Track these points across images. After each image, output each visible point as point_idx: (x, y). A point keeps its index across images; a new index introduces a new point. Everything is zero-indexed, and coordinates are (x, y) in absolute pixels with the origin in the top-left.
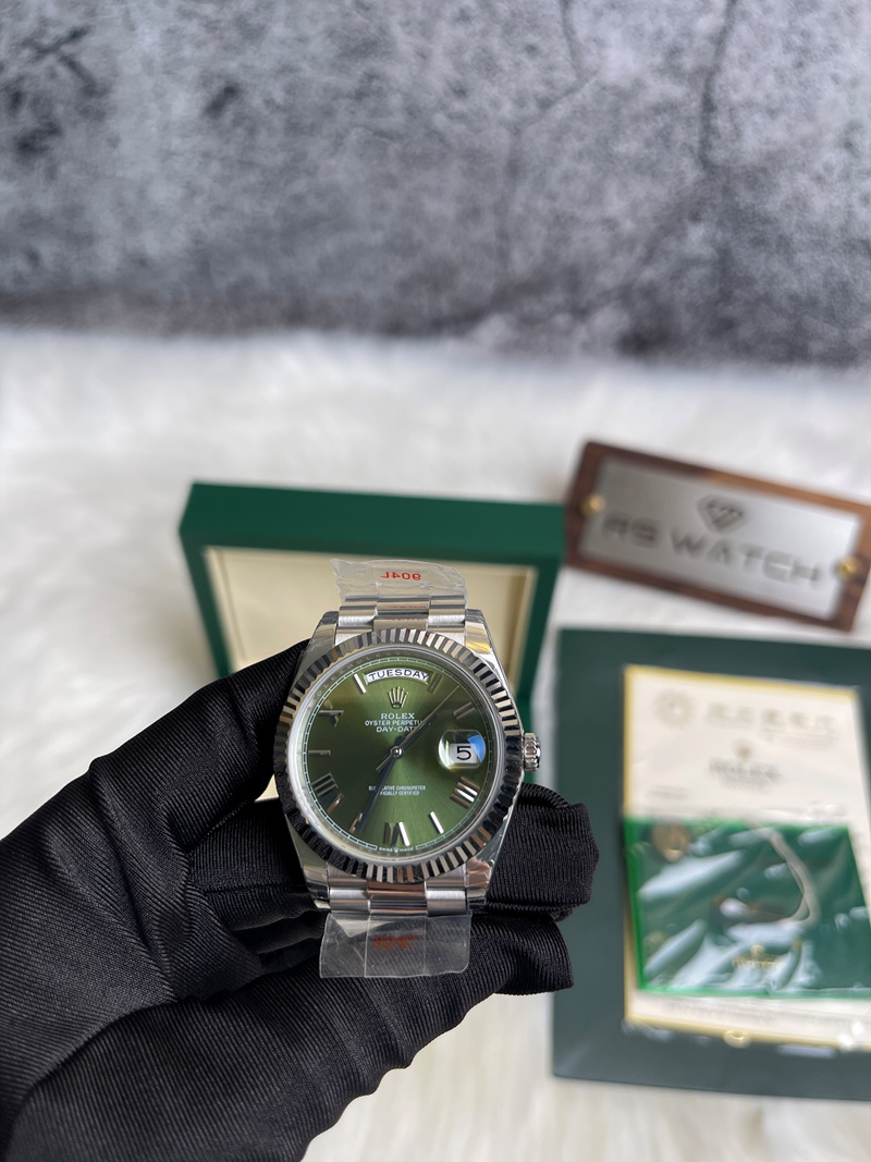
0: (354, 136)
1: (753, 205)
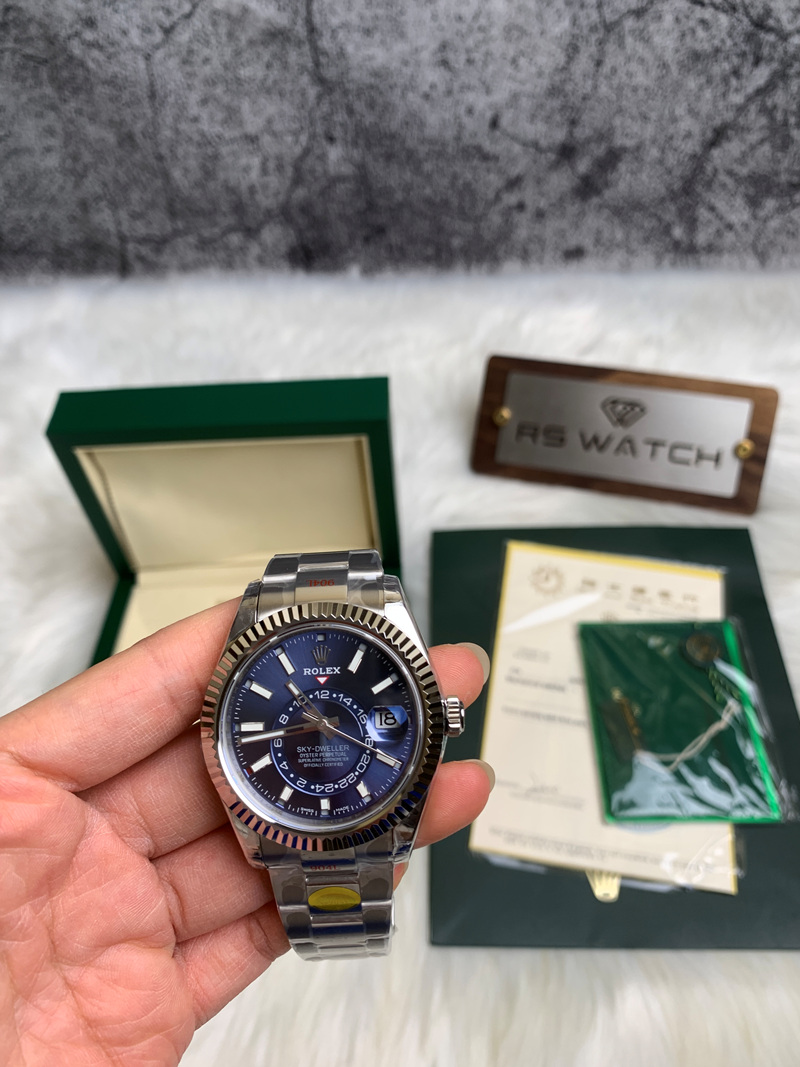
1: (378, 125)
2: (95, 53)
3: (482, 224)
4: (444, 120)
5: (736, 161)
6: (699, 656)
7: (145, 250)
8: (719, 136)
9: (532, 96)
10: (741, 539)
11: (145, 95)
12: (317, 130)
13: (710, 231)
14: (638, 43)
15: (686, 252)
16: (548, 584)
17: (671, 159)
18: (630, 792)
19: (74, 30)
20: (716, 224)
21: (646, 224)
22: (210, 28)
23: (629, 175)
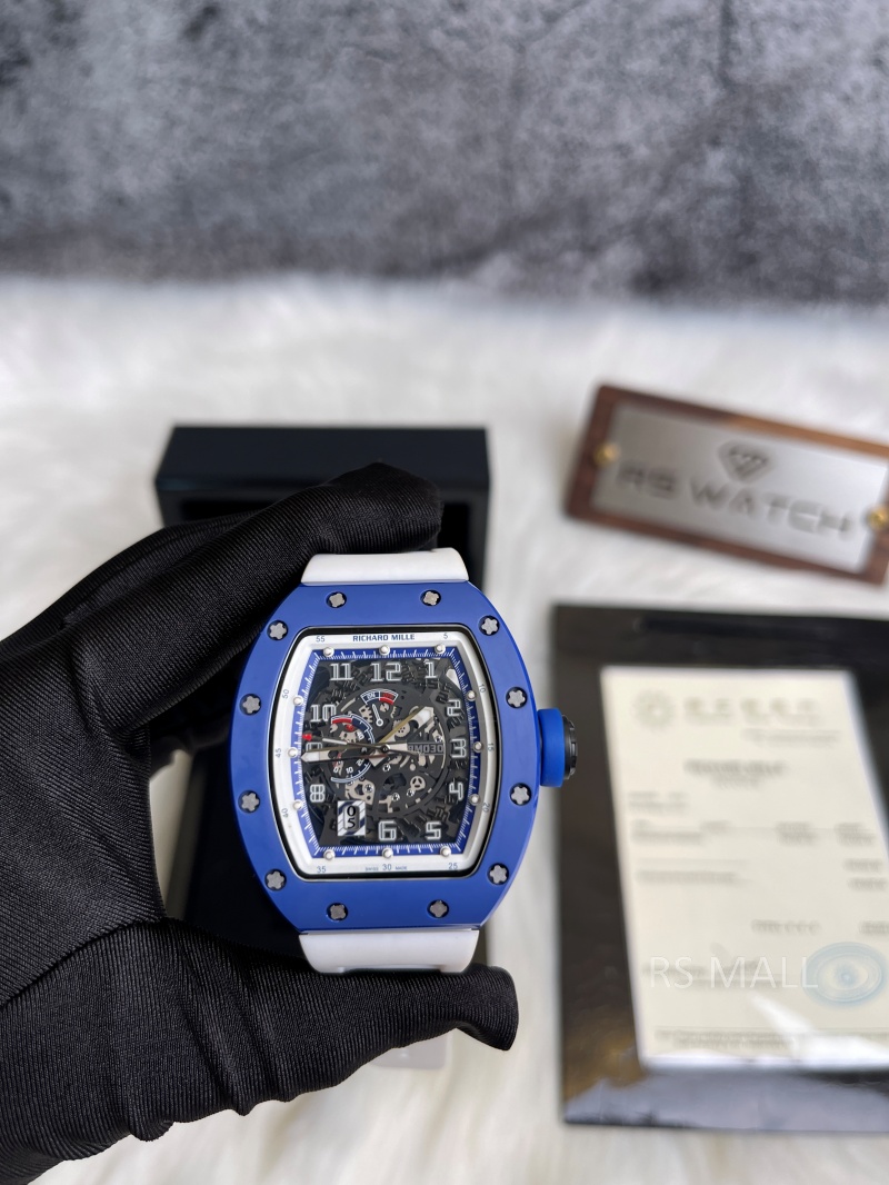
0: (345, 57)
1: (776, 129)
4: (860, 130)
11: (507, 92)
12: (702, 134)
19: (439, 16)
22: (603, 16)
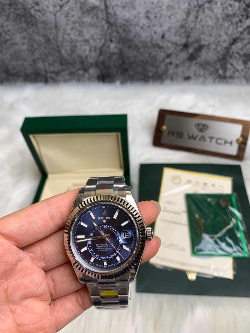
2: (39, 13)
3: (158, 69)
4: (147, 36)
5: (240, 49)
6: (223, 205)
7: (53, 75)
8: (234, 41)
9: (175, 28)
10: (238, 168)
11: (54, 27)
12: (107, 38)
13: (231, 72)
14: (209, 12)
15: (223, 78)
16: (176, 181)
17: (219, 49)
18: (201, 246)
19: (32, 6)
20: (233, 70)
21: (210, 69)
22: (74, 6)
23: (205, 54)
